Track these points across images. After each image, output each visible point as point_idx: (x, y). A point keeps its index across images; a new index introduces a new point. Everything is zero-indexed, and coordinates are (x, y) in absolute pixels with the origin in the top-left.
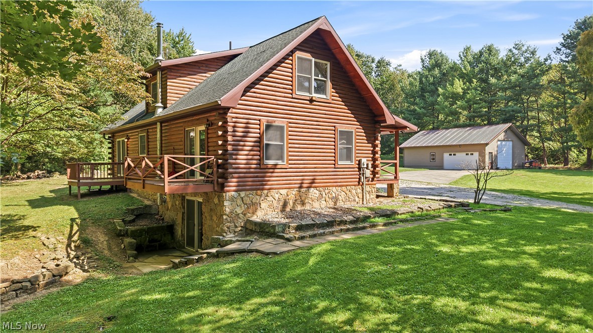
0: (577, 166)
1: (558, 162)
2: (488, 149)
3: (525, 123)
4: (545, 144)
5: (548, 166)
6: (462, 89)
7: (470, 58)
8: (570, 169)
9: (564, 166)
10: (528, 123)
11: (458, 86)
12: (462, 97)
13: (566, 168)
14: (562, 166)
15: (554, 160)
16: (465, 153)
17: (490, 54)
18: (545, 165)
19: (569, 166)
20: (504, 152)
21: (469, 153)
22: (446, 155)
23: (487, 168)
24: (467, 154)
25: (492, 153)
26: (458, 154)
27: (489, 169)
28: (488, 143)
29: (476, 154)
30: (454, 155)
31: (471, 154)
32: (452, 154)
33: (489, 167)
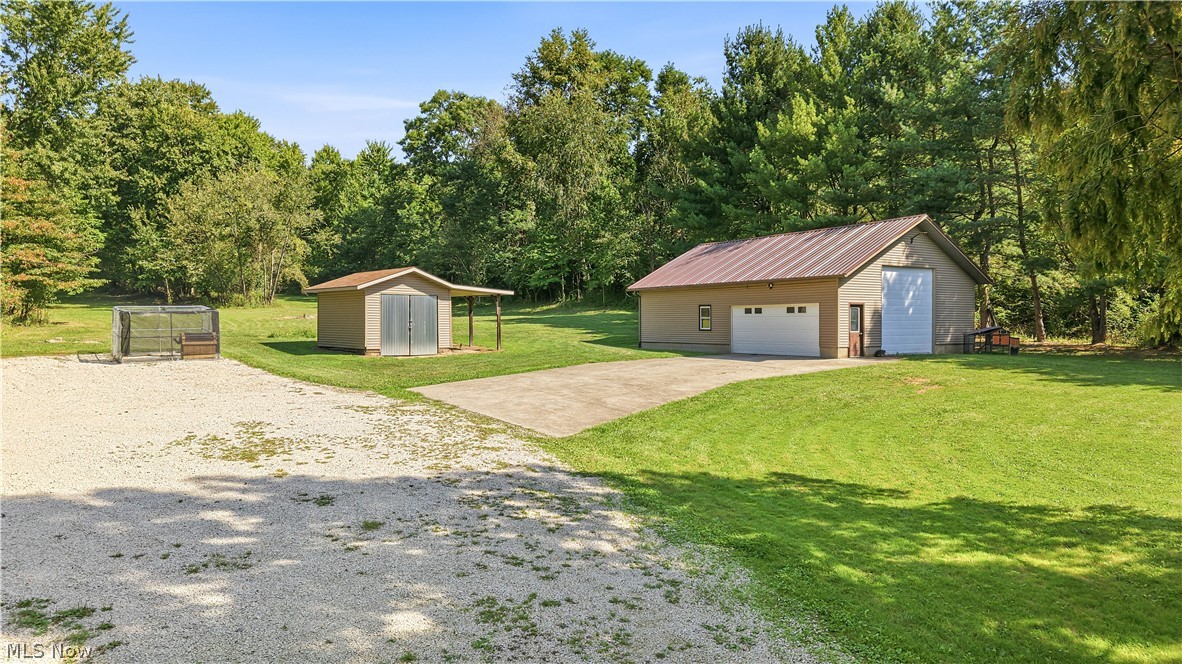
0: (1132, 342)
1: (1080, 331)
2: (846, 295)
3: (985, 216)
4: (1040, 278)
5: (1048, 341)
6: (814, 125)
7: (843, 41)
8: (1109, 354)
9: (1094, 342)
10: (992, 216)
11: (804, 117)
12: (817, 149)
13: (1100, 349)
14: (1089, 341)
15: (1068, 326)
16: (785, 307)
17: (893, 27)
18: (1039, 340)
19: (1108, 342)
20: (907, 303)
21: (796, 306)
22: (737, 312)
23: (842, 352)
24: (790, 310)
25: (861, 306)
26: (766, 309)
27: (849, 356)
28: (844, 274)
29: (813, 309)
30: (758, 311)
31: (801, 310)
32: (753, 308)
33: (849, 348)
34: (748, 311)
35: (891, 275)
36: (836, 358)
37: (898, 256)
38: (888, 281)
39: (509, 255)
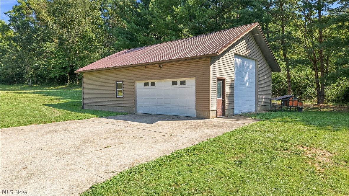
2: (215, 71)
9: (318, 103)
14: (315, 103)
16: (170, 81)
20: (245, 80)
21: (179, 80)
22: (140, 85)
23: (213, 114)
24: (174, 83)
25: (223, 80)
26: (157, 82)
27: (216, 117)
28: (217, 53)
29: (191, 82)
30: (153, 84)
31: (183, 83)
32: (150, 82)
33: (216, 111)
34: (146, 84)
35: (239, 61)
36: (209, 118)
37: (242, 48)
38: (237, 64)
39: (43, 62)
